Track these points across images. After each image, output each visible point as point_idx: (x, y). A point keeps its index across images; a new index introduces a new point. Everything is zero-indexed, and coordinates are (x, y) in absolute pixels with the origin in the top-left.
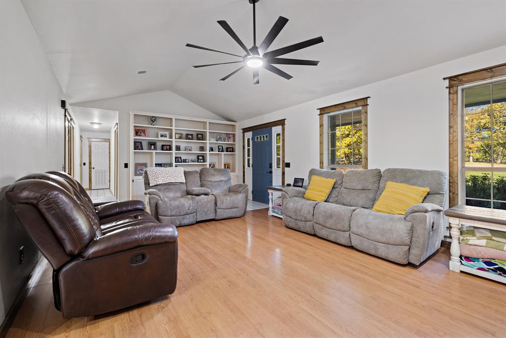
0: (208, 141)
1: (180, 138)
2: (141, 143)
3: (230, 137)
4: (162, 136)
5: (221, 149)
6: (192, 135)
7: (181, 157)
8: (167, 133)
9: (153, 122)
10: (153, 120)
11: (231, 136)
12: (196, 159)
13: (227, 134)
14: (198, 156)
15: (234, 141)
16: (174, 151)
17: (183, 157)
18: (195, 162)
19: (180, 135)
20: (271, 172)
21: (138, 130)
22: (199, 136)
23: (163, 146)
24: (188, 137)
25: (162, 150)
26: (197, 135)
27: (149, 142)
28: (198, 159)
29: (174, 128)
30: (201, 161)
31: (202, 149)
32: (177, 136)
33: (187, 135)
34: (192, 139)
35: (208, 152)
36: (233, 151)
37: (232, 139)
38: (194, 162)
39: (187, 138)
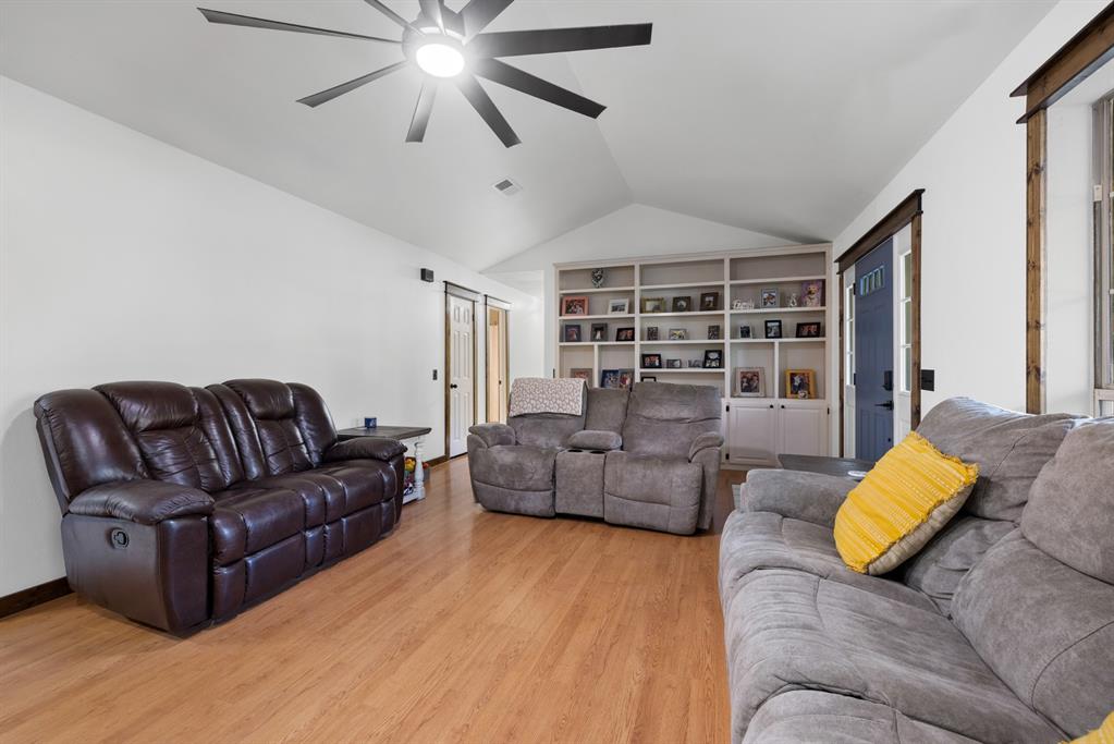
0: (727, 312)
1: (657, 309)
2: (579, 327)
3: (810, 293)
4: (615, 309)
5: (774, 330)
6: (688, 299)
7: (659, 356)
8: (626, 302)
9: (598, 280)
10: (599, 275)
11: (813, 288)
12: (702, 359)
13: (802, 282)
14: (707, 352)
15: (823, 303)
16: (637, 342)
17: (667, 355)
18: (699, 366)
19: (657, 303)
20: (890, 405)
21: (572, 301)
22: (707, 299)
23: (620, 330)
24: (680, 304)
25: (617, 340)
26: (704, 296)
27: (593, 325)
28: (707, 358)
29: (637, 288)
30: (714, 364)
31: (715, 332)
32: (649, 306)
33: (676, 300)
34: (689, 309)
35: (727, 340)
36: (817, 335)
37: (816, 297)
38: (694, 366)
39: (676, 308)
